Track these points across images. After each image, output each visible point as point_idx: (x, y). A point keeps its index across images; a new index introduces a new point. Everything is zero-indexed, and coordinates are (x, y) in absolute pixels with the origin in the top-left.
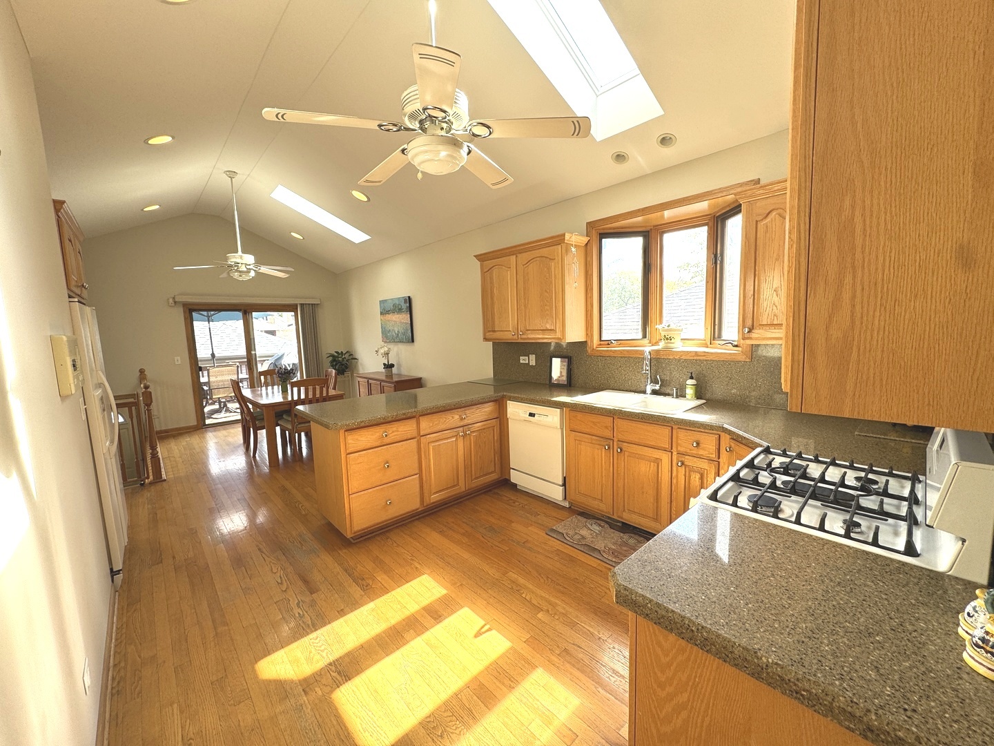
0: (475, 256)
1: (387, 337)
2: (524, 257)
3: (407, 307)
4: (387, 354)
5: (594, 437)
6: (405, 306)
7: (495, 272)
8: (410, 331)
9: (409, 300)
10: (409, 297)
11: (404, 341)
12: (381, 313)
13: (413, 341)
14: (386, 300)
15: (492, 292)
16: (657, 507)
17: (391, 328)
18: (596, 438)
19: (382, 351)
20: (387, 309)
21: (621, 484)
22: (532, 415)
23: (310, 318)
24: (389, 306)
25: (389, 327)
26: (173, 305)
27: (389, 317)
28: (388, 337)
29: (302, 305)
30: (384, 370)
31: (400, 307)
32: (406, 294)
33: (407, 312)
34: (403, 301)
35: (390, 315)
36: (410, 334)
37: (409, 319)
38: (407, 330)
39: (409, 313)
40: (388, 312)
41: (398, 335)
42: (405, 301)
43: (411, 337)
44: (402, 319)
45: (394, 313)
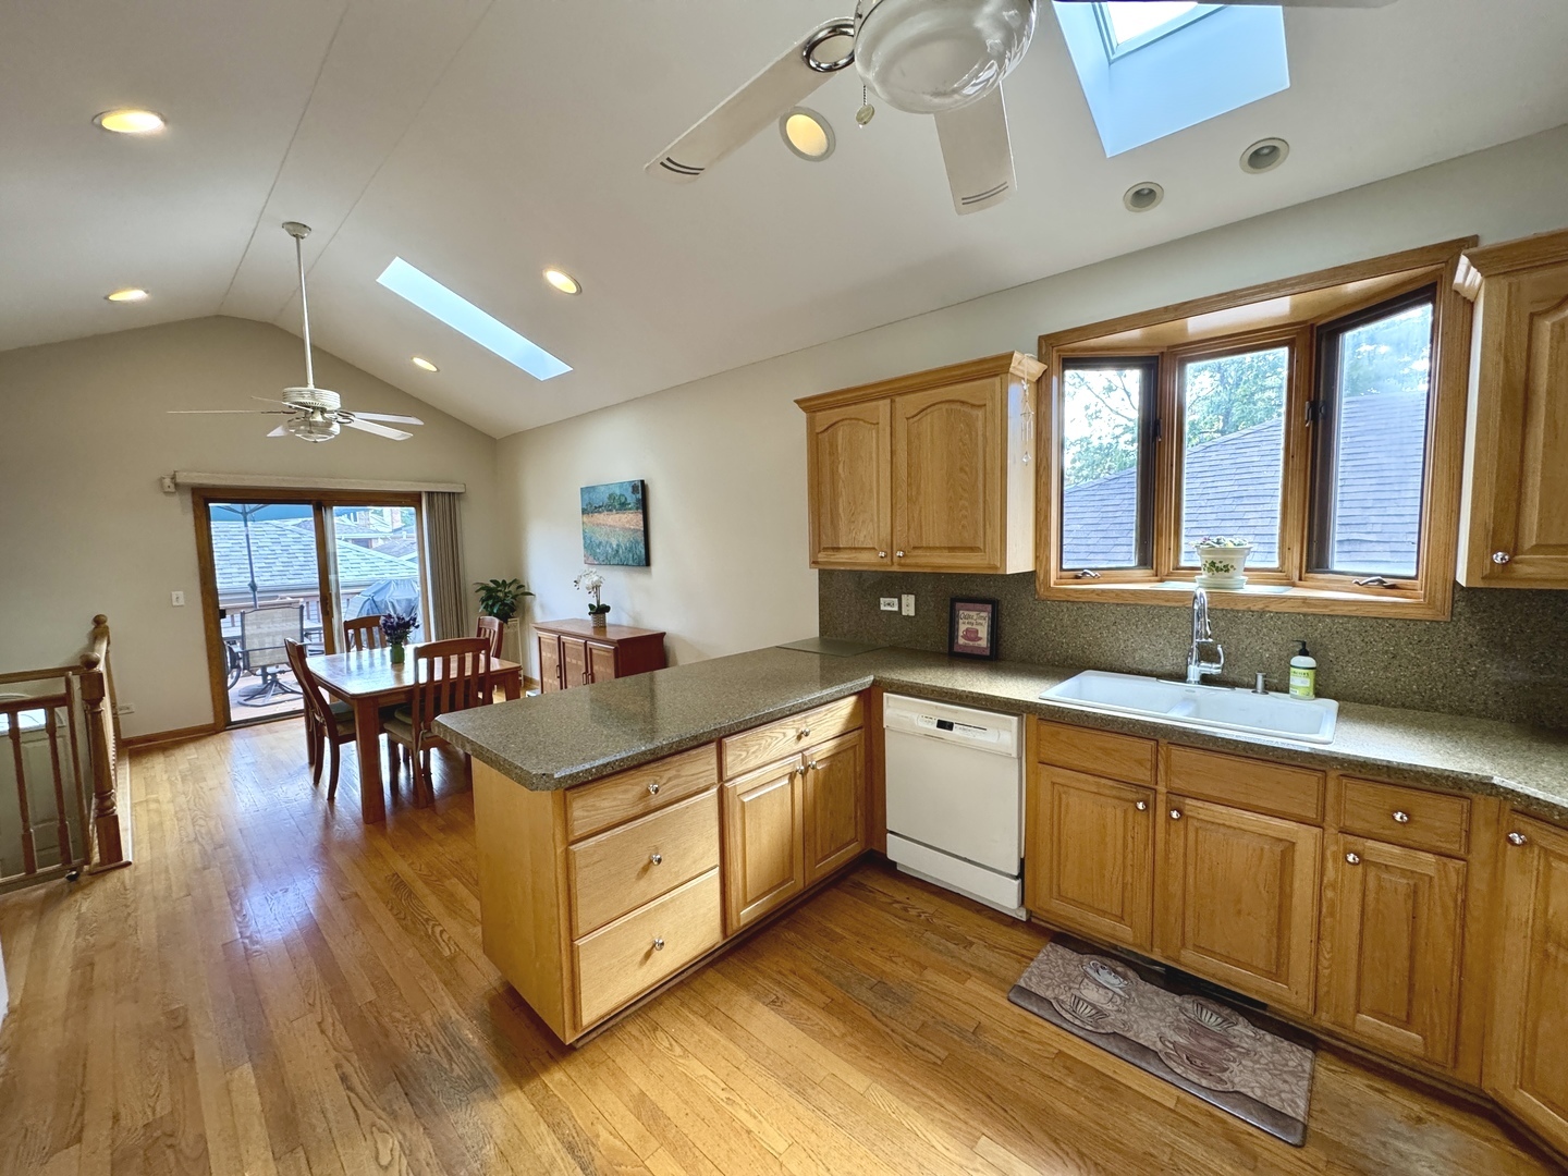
0: (796, 401)
1: (595, 555)
2: (909, 403)
3: (638, 500)
4: (596, 587)
5: (1103, 781)
6: (632, 499)
7: (841, 434)
8: (642, 545)
9: (642, 489)
10: (642, 482)
11: (631, 562)
12: (584, 512)
13: (648, 562)
14: (593, 487)
15: (834, 472)
16: (1279, 948)
17: (603, 539)
18: (1111, 783)
19: (587, 582)
20: (593, 504)
21: (1175, 888)
22: (945, 725)
23: (444, 519)
24: (602, 497)
25: (600, 537)
26: (172, 489)
27: (602, 518)
28: (597, 554)
29: (430, 494)
30: (590, 618)
31: (623, 500)
32: (636, 477)
33: (637, 509)
34: (630, 489)
35: (602, 515)
36: (643, 551)
37: (642, 522)
38: (637, 542)
39: (640, 511)
40: (597, 509)
41: (617, 551)
42: (635, 489)
43: (644, 557)
44: (628, 522)
45: (611, 510)
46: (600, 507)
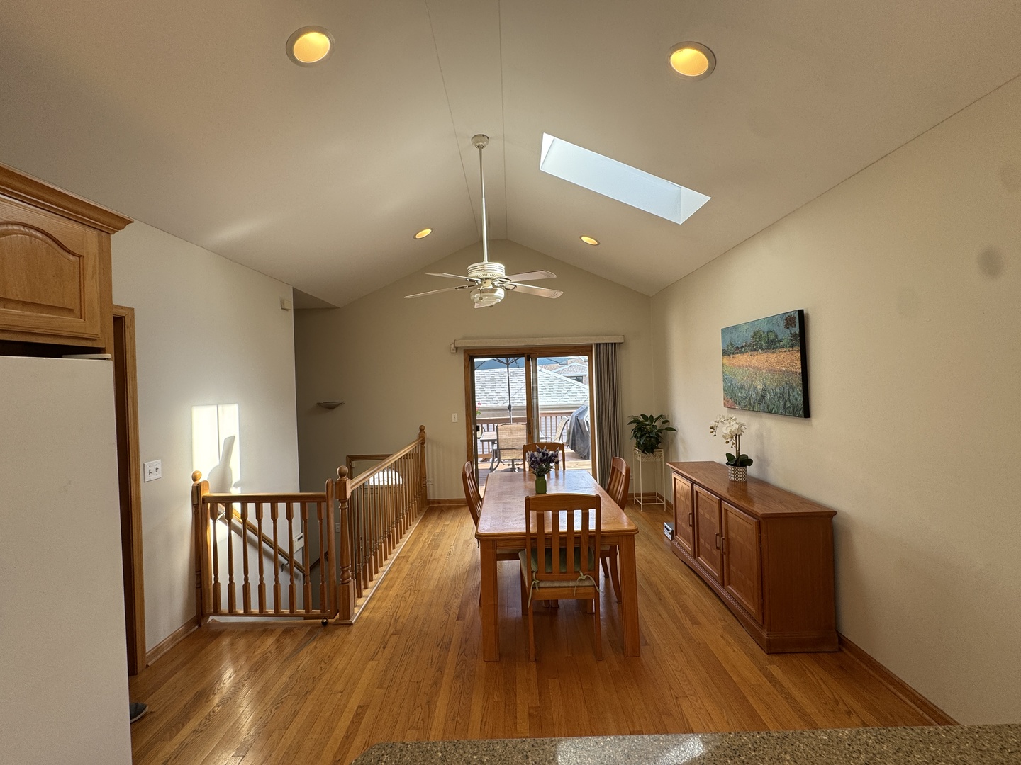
1: (736, 399)
3: (794, 335)
4: (736, 437)
6: (784, 334)
8: (799, 391)
9: (799, 326)
10: (801, 312)
11: (782, 410)
12: (725, 353)
13: (807, 414)
14: (736, 327)
17: (746, 382)
19: (725, 429)
20: (735, 345)
23: (608, 364)
24: (745, 337)
25: (742, 380)
26: (450, 351)
27: (741, 359)
28: (739, 398)
29: (598, 345)
31: (772, 337)
32: (792, 307)
33: (792, 346)
34: (783, 323)
35: (745, 356)
36: (800, 399)
37: (799, 364)
38: (791, 387)
39: (798, 348)
40: (740, 350)
41: (763, 397)
42: (789, 320)
43: (801, 406)
44: (778, 362)
45: (755, 350)
46: (742, 347)
